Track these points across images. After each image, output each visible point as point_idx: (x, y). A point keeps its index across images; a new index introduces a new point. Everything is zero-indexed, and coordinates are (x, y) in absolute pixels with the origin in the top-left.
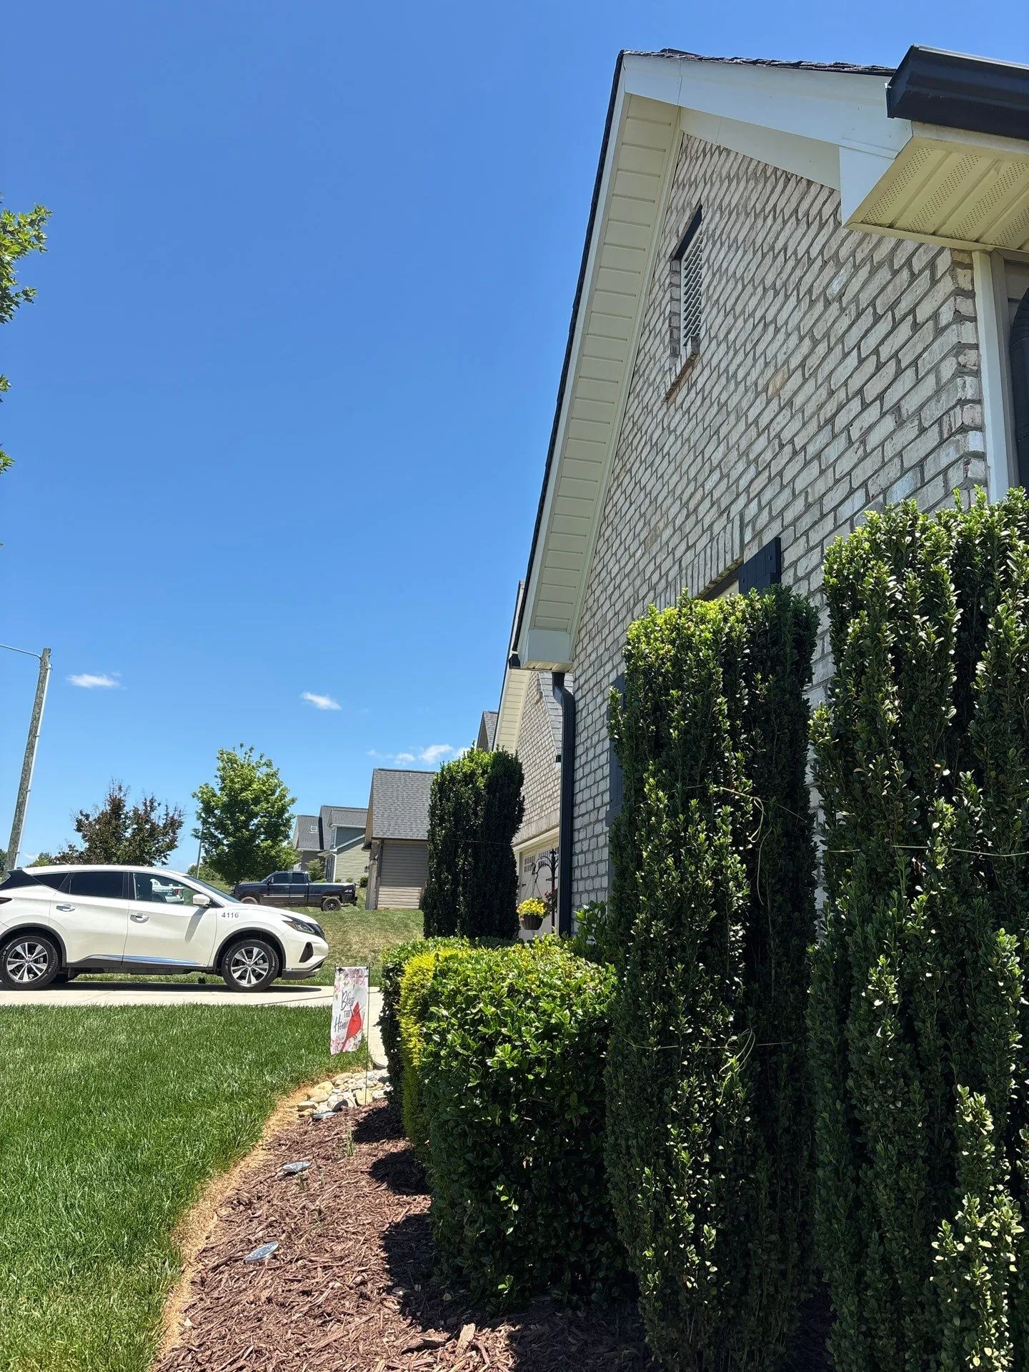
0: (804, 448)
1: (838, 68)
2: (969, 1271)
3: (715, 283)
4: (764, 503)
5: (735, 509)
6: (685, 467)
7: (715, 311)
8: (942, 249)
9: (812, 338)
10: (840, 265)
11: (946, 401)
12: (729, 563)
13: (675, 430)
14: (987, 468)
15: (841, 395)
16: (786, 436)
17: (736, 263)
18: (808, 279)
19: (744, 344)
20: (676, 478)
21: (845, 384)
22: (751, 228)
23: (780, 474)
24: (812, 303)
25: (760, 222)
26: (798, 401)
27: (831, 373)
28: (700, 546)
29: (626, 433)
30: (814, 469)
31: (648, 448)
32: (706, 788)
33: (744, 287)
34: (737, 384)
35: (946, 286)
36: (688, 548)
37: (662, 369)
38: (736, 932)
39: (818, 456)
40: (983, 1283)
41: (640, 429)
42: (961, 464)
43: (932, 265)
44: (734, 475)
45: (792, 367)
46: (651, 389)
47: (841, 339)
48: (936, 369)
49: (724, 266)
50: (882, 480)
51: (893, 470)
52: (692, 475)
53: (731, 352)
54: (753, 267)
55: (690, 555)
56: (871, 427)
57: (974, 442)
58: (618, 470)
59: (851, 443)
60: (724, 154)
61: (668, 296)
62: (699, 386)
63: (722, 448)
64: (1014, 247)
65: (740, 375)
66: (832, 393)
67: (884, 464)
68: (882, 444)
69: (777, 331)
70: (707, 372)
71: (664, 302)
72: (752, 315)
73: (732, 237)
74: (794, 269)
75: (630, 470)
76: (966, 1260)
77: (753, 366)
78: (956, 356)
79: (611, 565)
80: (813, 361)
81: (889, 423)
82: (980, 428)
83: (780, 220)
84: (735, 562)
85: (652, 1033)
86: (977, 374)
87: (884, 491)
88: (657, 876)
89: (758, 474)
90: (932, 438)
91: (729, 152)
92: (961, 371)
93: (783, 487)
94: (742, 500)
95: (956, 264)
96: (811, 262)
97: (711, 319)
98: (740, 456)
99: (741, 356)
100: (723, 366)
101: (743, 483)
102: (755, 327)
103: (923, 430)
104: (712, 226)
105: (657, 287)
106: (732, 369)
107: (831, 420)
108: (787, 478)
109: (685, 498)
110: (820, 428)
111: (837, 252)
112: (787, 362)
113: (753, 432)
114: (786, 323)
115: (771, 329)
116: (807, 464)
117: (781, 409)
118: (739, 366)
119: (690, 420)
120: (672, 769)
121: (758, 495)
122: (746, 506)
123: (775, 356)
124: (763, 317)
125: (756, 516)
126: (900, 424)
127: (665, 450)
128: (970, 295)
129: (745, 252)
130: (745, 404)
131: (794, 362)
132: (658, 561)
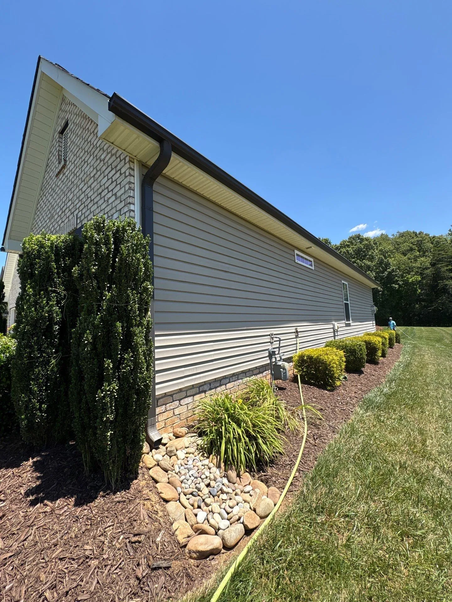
0: (93, 200)
1: (98, 90)
2: (104, 399)
3: (71, 145)
4: (83, 213)
5: (75, 213)
6: (62, 198)
7: (71, 153)
8: (127, 156)
9: (97, 169)
10: (104, 151)
11: (126, 195)
12: (73, 228)
13: (59, 186)
14: (135, 214)
15: (103, 187)
16: (89, 195)
17: (78, 141)
18: (96, 152)
19: (79, 166)
20: (59, 200)
21: (104, 184)
22: (82, 132)
23: (87, 205)
24: (97, 160)
25: (84, 131)
26: (93, 186)
27: (101, 180)
28: (66, 222)
29: (44, 183)
30: (96, 206)
31: (51, 189)
32: (47, 289)
33: (79, 149)
34: (77, 177)
35: (127, 166)
36: (62, 222)
37: (56, 167)
38: (56, 327)
39: (97, 203)
40: (108, 401)
41: (49, 183)
42: (128, 212)
43: (125, 159)
44: (75, 203)
45: (91, 176)
46: (52, 172)
47: (104, 172)
48: (124, 186)
49: (74, 140)
50: (111, 212)
51: (114, 210)
52: (63, 201)
53: (75, 167)
54: (82, 144)
55: (63, 224)
56: (110, 198)
57: (132, 207)
58: (41, 194)
59: (105, 201)
60: (75, 107)
61: (58, 144)
62: (66, 175)
63: (72, 195)
64: (144, 162)
65: (78, 175)
66: (101, 186)
67: (112, 208)
68: (112, 203)
69: (88, 165)
70: (68, 171)
71: (57, 146)
72: (81, 158)
73: (77, 132)
74: (93, 148)
75: (45, 195)
76: (104, 397)
77: (81, 173)
78: (129, 184)
79: (39, 223)
80: (97, 176)
81: (114, 198)
82: (134, 204)
83: (89, 132)
84: (75, 228)
85: (26, 358)
86: (134, 190)
87: (112, 215)
88: (29, 313)
89: (82, 204)
90: (123, 204)
91: (76, 107)
92: (130, 188)
93: (88, 209)
94: (77, 211)
95: (130, 161)
96: (97, 148)
97: (70, 156)
98: (77, 198)
99: (78, 169)
100: (73, 170)
101: (78, 206)
102: (82, 162)
103: (121, 202)
104: (71, 127)
105: (54, 141)
106: (75, 172)
107: (100, 194)
108: (89, 207)
109: (62, 207)
110: (98, 195)
111: (103, 147)
112: (90, 174)
113: (80, 192)
114: (90, 163)
115: (86, 164)
116: (94, 204)
117: (88, 187)
118: (77, 172)
119: (63, 184)
120: (36, 283)
121: (81, 210)
122: (78, 213)
123: (87, 172)
124: (84, 160)
125: (81, 216)
126: (116, 199)
127: (56, 192)
128: (133, 170)
129: (80, 139)
130: (79, 184)
131: (92, 175)
132: (53, 224)
